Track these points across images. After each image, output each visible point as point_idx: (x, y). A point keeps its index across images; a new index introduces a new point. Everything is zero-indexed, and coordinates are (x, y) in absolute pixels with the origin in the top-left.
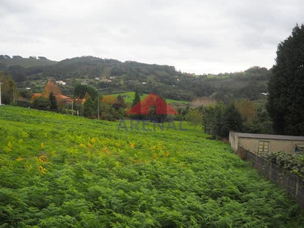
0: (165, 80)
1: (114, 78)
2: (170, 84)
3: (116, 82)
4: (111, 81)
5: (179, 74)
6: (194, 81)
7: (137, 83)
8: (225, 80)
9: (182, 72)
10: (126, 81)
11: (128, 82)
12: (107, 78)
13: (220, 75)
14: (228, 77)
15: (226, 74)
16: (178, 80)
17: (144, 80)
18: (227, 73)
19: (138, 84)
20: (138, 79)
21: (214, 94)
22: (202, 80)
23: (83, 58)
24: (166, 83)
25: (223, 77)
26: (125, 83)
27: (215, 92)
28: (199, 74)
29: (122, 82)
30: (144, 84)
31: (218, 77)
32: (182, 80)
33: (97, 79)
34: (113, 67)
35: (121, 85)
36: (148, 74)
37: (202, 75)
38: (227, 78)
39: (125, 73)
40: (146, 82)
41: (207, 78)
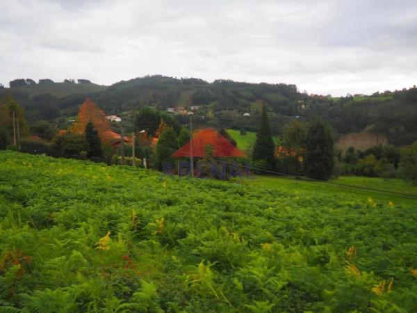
0: (281, 107)
1: (197, 107)
2: (290, 114)
3: (201, 114)
4: (192, 113)
5: (305, 97)
6: (331, 108)
7: (235, 114)
8: (387, 104)
9: (309, 94)
10: (217, 113)
11: (221, 114)
12: (186, 109)
13: (376, 95)
14: (391, 98)
15: (387, 93)
16: (303, 106)
17: (247, 109)
18: (389, 92)
19: (237, 115)
20: (237, 108)
21: (369, 127)
22: (345, 105)
23: (147, 78)
24: (283, 112)
25: (383, 99)
26: (215, 115)
27: (370, 124)
28: (340, 96)
29: (210, 114)
30: (246, 116)
31: (373, 99)
32: (311, 107)
33: (170, 110)
34: (196, 90)
35: (209, 119)
36: (252, 100)
37: (345, 96)
38: (389, 100)
39: (214, 99)
40: (249, 112)
41: (354, 102)
